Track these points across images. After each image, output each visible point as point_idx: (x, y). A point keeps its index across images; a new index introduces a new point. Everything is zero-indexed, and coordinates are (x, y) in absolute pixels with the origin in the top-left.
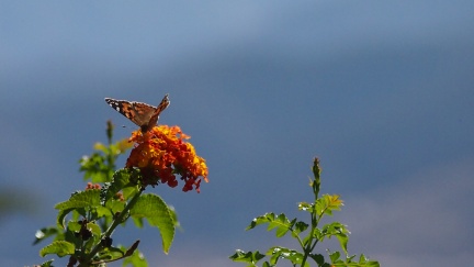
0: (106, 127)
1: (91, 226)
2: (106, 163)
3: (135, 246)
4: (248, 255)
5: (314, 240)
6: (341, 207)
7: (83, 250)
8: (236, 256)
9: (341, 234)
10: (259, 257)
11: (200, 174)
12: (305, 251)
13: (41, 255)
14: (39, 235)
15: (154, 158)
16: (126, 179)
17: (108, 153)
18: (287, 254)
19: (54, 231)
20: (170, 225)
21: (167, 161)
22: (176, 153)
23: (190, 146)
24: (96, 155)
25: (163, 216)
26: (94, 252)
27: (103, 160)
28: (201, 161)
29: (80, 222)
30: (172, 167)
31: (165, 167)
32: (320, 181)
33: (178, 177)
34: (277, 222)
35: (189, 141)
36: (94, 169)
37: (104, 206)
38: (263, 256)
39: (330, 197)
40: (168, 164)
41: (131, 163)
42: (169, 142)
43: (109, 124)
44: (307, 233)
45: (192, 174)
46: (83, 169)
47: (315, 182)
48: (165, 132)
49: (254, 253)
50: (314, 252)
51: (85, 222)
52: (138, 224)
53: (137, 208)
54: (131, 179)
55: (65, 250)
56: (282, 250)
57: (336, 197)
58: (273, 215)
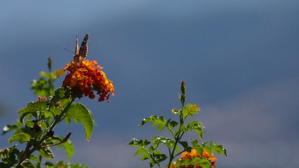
0: (48, 62)
1: (40, 123)
2: (48, 84)
3: (68, 136)
4: (140, 142)
5: (182, 132)
6: (198, 111)
7: (35, 139)
8: (132, 143)
9: (199, 129)
10: (147, 143)
11: (109, 91)
12: (176, 139)
13: (9, 142)
14: (6, 129)
15: (80, 81)
16: (62, 94)
17: (48, 78)
18: (165, 141)
19: (15, 127)
20: (90, 122)
21: (88, 83)
22: (94, 77)
23: (103, 73)
24: (41, 79)
25: (86, 117)
26: (43, 140)
27: (46, 83)
28: (110, 83)
29: (34, 121)
30: (92, 86)
31: (87, 86)
32: (185, 95)
33: (95, 92)
34: (158, 121)
35: (102, 70)
36: (40, 88)
37: (49, 111)
38: (149, 143)
39: (192, 106)
40: (89, 85)
41: (65, 84)
42: (89, 70)
43: (49, 60)
44: (177, 128)
45: (104, 91)
46: (33, 88)
47: (182, 96)
48: (87, 64)
49: (144, 141)
50: (181, 140)
51: (37, 121)
52: (67, 122)
53: (70, 112)
54: (65, 94)
55: (24, 139)
56: (162, 139)
57: (195, 106)
58: (156, 117)
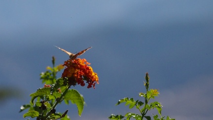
0: (52, 59)
1: (46, 104)
2: (52, 76)
3: (66, 113)
4: (117, 117)
5: (146, 110)
6: (158, 95)
7: (43, 115)
8: (111, 117)
9: (158, 107)
11: (95, 80)
12: (142, 114)
13: (23, 117)
14: (22, 108)
15: (74, 73)
16: (62, 83)
17: (52, 71)
18: (134, 116)
19: (29, 106)
20: (81, 103)
21: (80, 75)
22: (84, 71)
23: (90, 68)
24: (47, 72)
25: (78, 99)
26: (48, 116)
27: (51, 74)
28: (95, 75)
29: (41, 102)
30: (83, 77)
31: (79, 77)
32: (149, 83)
33: (85, 82)
34: (130, 102)
35: (90, 65)
36: (46, 78)
37: (52, 95)
38: (123, 117)
39: (153, 90)
41: (64, 75)
42: (81, 66)
43: (53, 58)
44: (143, 107)
45: (91, 81)
46: (42, 78)
47: (146, 84)
49: (119, 116)
50: (146, 115)
51: (44, 102)
52: (66, 103)
53: (67, 96)
54: (64, 83)
55: (34, 115)
56: (132, 114)
57: (156, 90)
58: (128, 98)
